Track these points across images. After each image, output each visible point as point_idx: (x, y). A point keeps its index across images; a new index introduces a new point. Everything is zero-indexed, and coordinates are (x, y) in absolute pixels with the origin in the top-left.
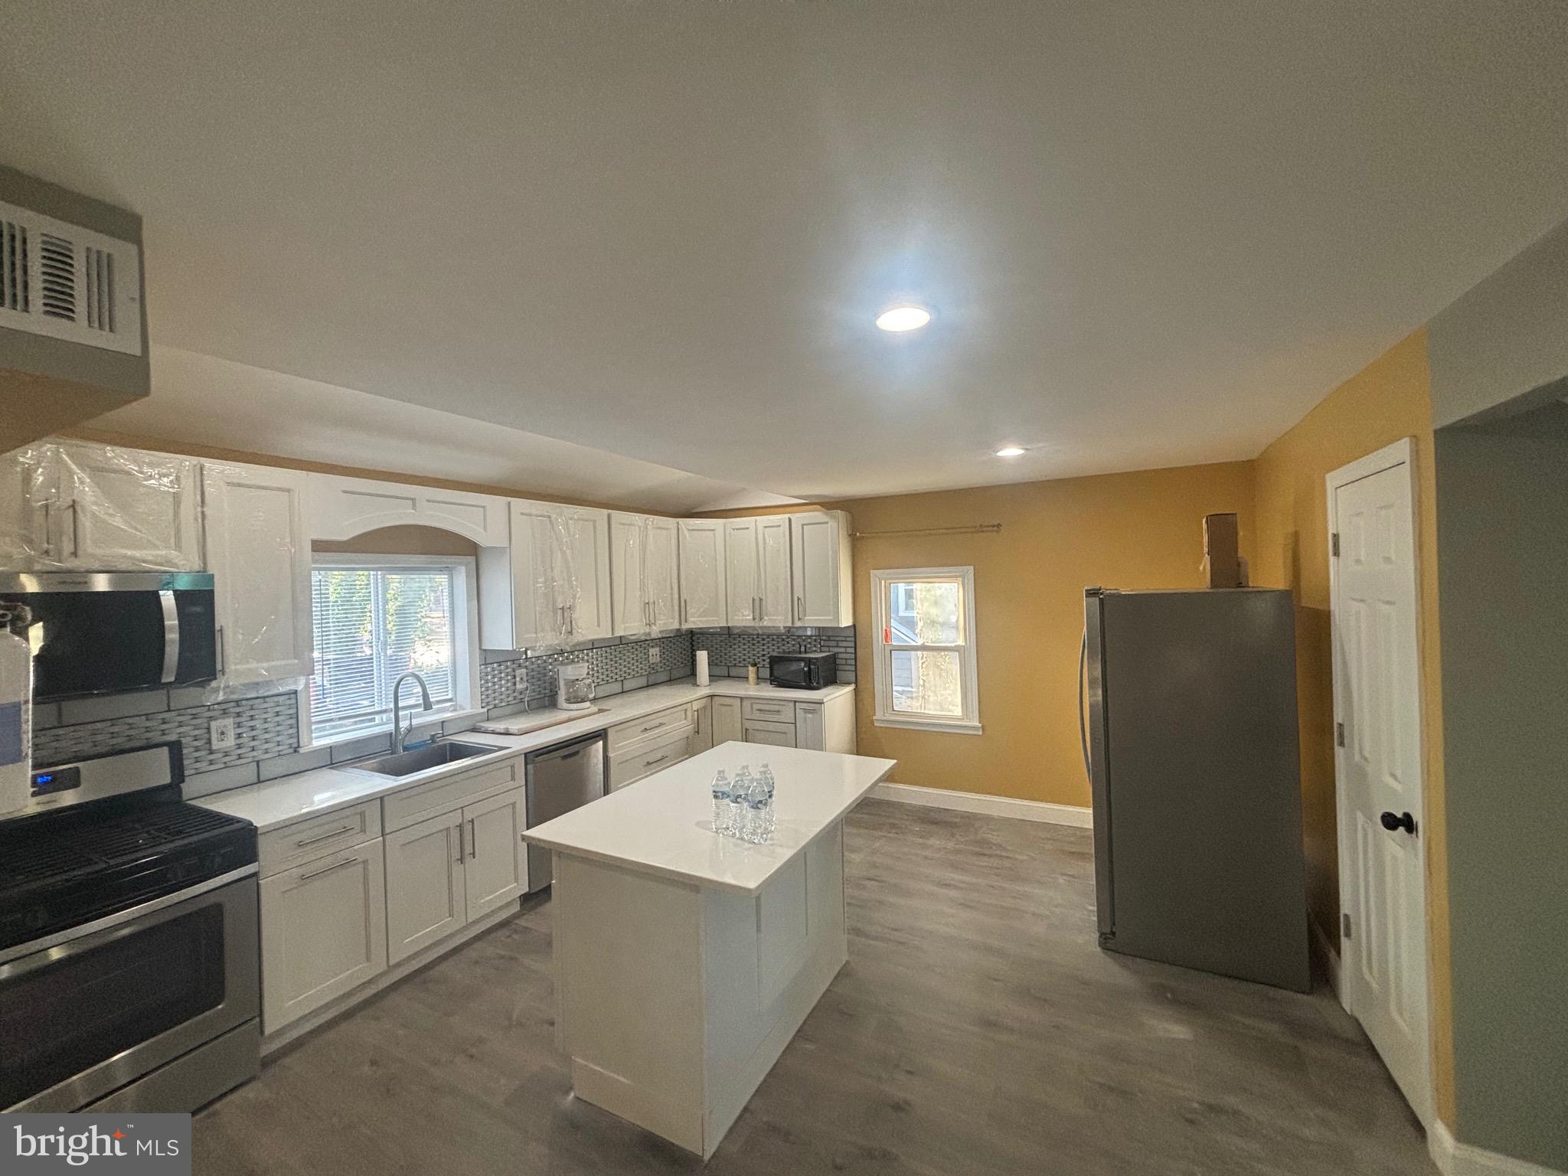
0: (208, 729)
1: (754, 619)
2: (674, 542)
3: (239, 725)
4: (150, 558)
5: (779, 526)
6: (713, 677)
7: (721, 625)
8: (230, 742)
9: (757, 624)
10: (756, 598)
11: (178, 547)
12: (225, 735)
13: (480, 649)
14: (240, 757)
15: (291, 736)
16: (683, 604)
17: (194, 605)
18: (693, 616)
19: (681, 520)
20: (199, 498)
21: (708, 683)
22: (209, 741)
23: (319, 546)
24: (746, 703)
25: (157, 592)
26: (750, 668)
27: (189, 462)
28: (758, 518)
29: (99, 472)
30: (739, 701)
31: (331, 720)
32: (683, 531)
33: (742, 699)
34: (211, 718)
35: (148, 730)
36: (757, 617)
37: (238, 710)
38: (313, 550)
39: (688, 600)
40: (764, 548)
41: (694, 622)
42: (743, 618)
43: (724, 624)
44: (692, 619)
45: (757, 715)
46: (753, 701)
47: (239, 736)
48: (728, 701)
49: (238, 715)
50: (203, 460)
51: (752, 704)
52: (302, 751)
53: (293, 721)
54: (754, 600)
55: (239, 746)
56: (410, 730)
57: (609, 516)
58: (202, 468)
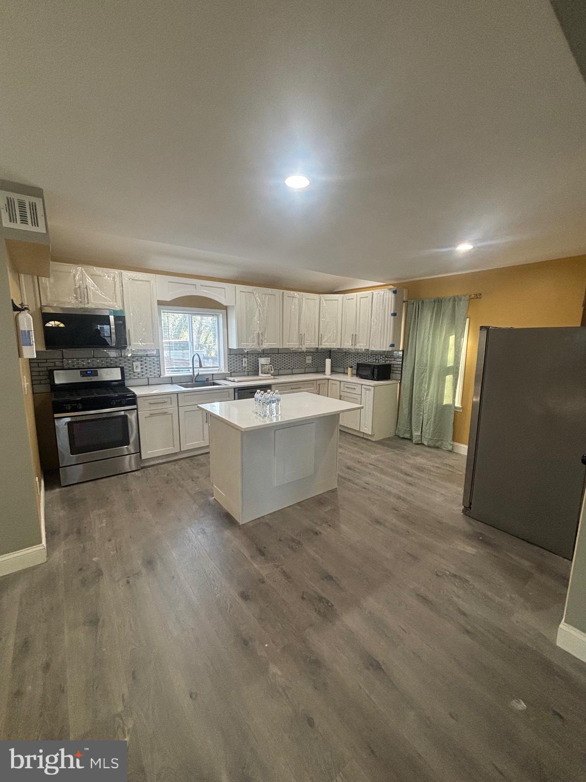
0: (133, 365)
1: (352, 345)
2: (317, 306)
3: (142, 365)
4: (108, 305)
5: (367, 297)
6: (333, 371)
7: (338, 347)
8: (139, 370)
9: (353, 347)
10: (354, 334)
11: (116, 301)
12: (137, 367)
13: (228, 348)
14: (143, 375)
15: (158, 371)
16: (320, 336)
17: (119, 321)
18: (325, 342)
19: (321, 295)
20: (121, 284)
21: (330, 374)
22: (133, 369)
23: (160, 303)
24: (342, 384)
25: (109, 316)
26: (349, 369)
27: (117, 272)
28: (358, 293)
29: (93, 276)
30: (339, 382)
31: (173, 368)
32: (322, 302)
33: (340, 381)
34: (133, 361)
35: (116, 362)
36: (353, 343)
37: (141, 360)
38: (158, 304)
39: (323, 335)
40: (360, 309)
41: (325, 345)
42: (347, 345)
43: (339, 347)
44: (324, 344)
45: (346, 390)
46: (345, 383)
47: (142, 368)
48: (335, 382)
49: (142, 361)
50: (122, 271)
51: (344, 384)
52: (161, 376)
53: (159, 366)
54: (353, 335)
55: (142, 372)
56: (198, 375)
57: (283, 293)
58: (121, 273)
